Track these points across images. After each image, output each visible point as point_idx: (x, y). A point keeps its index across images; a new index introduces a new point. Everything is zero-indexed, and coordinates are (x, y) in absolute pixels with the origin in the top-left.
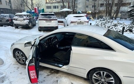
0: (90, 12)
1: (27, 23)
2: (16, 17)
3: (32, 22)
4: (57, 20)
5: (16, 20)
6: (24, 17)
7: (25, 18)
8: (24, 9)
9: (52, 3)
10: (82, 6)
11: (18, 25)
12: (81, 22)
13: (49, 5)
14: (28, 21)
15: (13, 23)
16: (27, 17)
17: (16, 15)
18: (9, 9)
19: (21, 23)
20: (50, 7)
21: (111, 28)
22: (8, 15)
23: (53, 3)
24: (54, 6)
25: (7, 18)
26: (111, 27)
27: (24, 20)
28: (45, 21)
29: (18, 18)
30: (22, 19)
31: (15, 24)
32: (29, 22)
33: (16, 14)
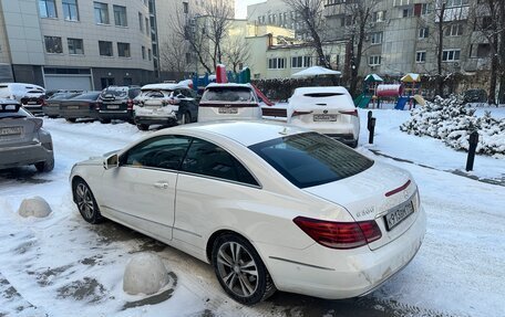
0: (415, 77)
1: (174, 114)
2: (142, 97)
3: (188, 112)
4: (256, 105)
5: (142, 104)
6: (166, 95)
7: (167, 98)
8: (194, 71)
9: (288, 48)
10: (399, 55)
11: (145, 118)
12: (326, 112)
13: (278, 55)
14: (176, 108)
15: (132, 112)
16: (175, 95)
17: (144, 91)
18: (150, 72)
19: (154, 114)
20: (281, 63)
21: (453, 138)
22: (126, 89)
23: (293, 47)
24: (294, 59)
25: (123, 99)
26: (454, 134)
27: (164, 104)
28: (216, 110)
29: (147, 98)
30: (158, 101)
31: (138, 117)
32: (177, 113)
33: (144, 87)
